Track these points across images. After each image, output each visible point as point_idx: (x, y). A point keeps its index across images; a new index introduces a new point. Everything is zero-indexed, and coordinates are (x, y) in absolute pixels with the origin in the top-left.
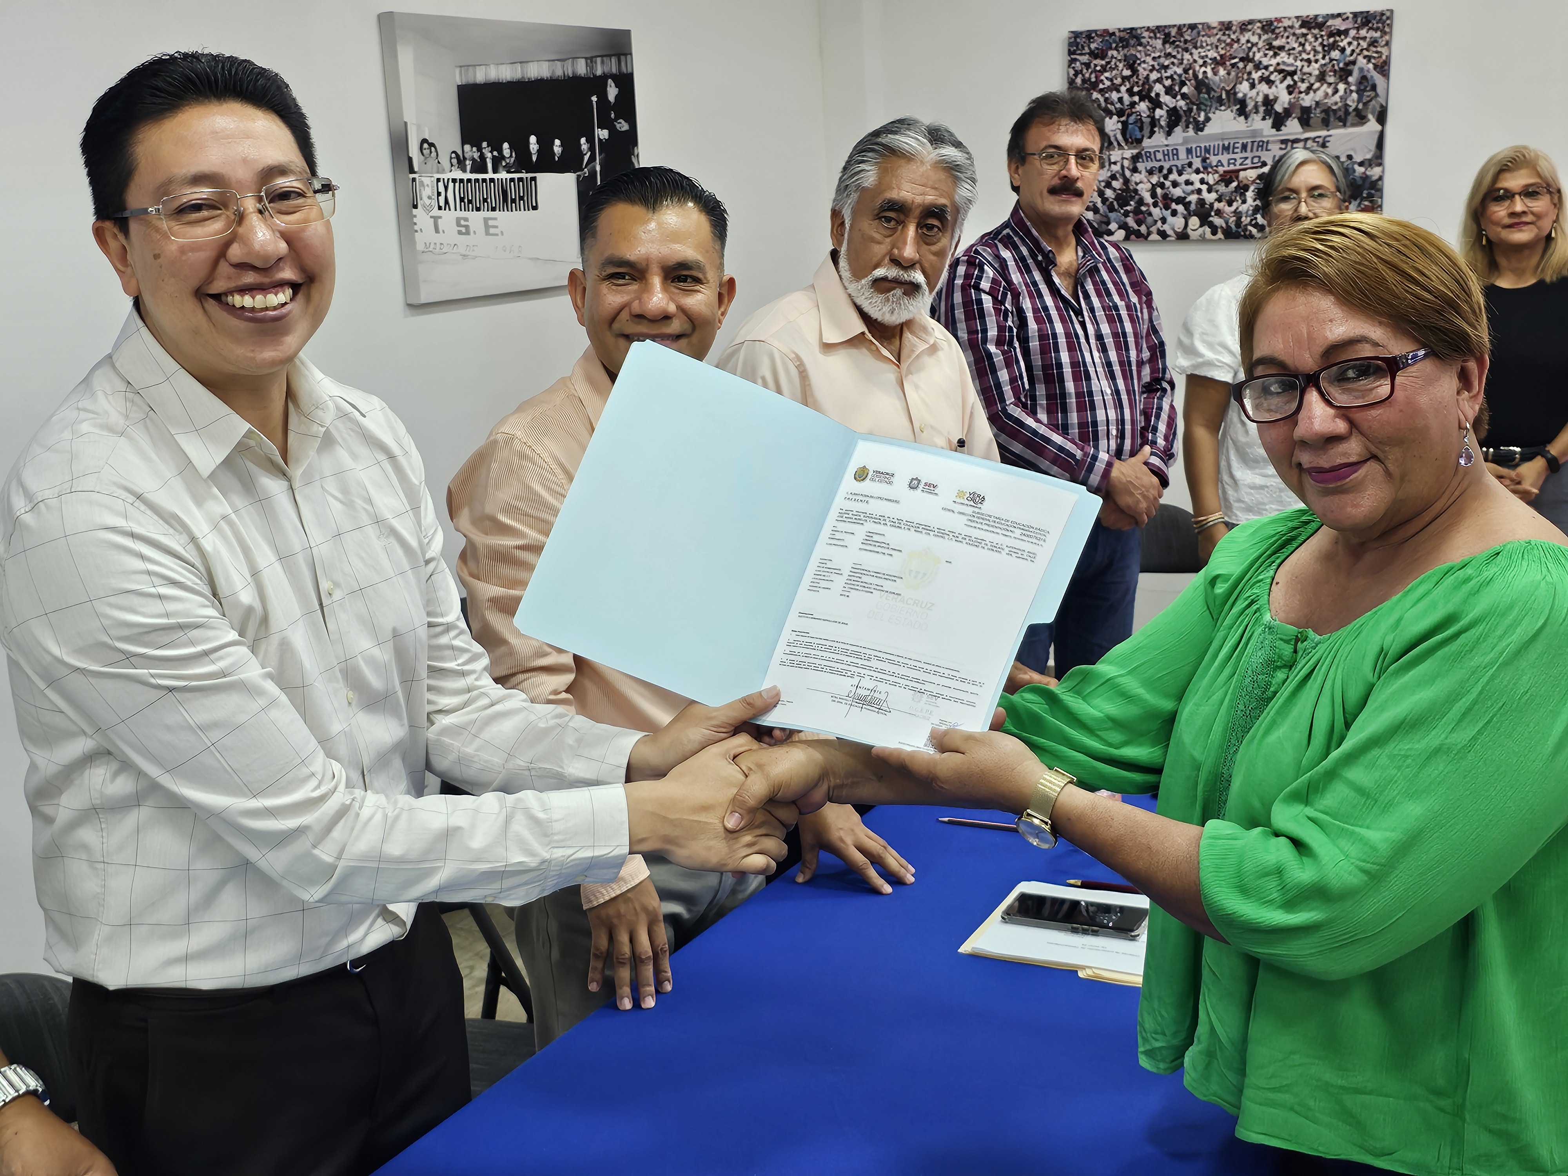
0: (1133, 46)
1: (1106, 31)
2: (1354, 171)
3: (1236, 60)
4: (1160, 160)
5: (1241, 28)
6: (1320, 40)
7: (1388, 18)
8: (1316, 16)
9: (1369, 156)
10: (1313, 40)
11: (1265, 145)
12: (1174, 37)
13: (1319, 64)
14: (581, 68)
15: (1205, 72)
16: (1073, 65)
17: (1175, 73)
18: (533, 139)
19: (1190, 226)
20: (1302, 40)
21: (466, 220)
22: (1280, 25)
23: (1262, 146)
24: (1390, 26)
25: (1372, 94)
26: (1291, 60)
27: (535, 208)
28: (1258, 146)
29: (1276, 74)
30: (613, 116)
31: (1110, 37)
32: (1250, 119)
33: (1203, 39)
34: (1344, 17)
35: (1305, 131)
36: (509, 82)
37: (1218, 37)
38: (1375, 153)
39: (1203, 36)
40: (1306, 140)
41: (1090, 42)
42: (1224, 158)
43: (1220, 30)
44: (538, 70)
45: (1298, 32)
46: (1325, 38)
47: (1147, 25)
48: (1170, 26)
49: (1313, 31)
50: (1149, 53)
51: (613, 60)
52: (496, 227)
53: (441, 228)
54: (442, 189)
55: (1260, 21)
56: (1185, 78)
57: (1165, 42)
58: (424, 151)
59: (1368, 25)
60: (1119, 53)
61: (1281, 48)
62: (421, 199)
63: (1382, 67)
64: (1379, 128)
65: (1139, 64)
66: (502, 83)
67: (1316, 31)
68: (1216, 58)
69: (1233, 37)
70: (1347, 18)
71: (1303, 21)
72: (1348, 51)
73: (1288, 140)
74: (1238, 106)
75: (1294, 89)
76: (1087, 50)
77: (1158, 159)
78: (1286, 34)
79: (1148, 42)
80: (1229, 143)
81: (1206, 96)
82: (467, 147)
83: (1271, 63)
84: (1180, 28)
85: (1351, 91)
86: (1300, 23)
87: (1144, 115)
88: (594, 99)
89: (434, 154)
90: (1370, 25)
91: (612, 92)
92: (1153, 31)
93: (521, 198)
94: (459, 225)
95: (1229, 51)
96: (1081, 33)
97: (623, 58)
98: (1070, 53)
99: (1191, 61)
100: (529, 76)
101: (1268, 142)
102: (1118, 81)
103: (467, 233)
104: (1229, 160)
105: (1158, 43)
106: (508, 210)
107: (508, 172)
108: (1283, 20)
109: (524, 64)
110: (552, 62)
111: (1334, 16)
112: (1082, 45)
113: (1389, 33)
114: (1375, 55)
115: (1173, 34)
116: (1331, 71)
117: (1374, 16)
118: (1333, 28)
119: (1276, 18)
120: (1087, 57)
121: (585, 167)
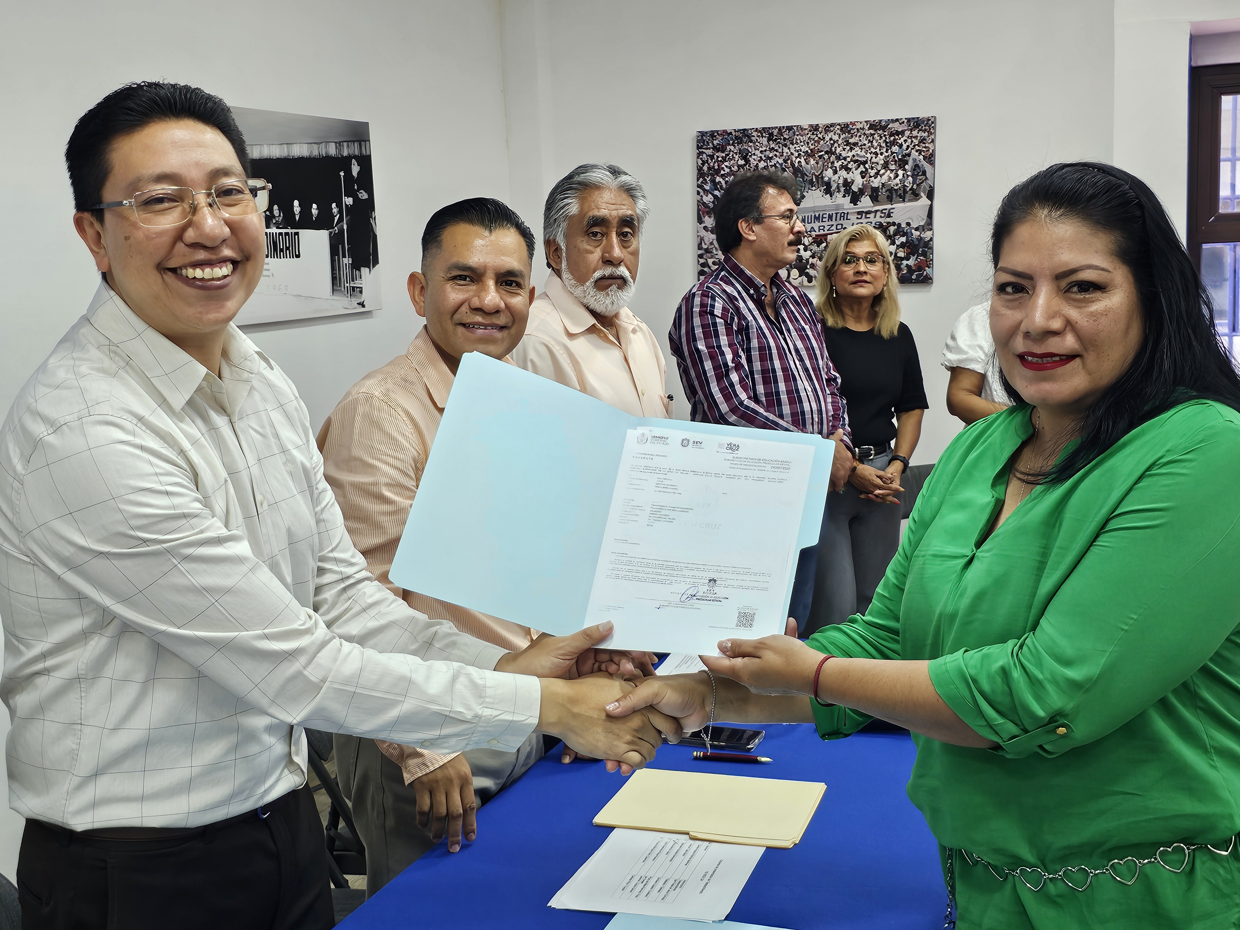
0: (745, 143)
1: (725, 131)
2: (912, 234)
3: (823, 153)
5: (825, 129)
6: (884, 138)
7: (933, 123)
8: (881, 121)
9: (922, 223)
10: (878, 138)
11: (846, 215)
12: (775, 136)
13: (884, 155)
14: (332, 150)
15: (799, 162)
16: (701, 157)
17: (778, 162)
18: (296, 203)
19: (792, 276)
20: (871, 138)
22: (854, 127)
23: (844, 217)
24: (934, 128)
25: (923, 178)
26: (863, 153)
27: (298, 256)
28: (841, 217)
29: (852, 163)
30: (356, 187)
31: (728, 136)
32: (834, 197)
33: (798, 138)
34: (901, 121)
35: (875, 206)
36: (278, 159)
37: (809, 135)
38: (926, 222)
39: (797, 135)
40: (876, 211)
41: (713, 139)
42: (816, 225)
43: (810, 131)
44: (300, 150)
45: (867, 132)
46: (887, 137)
47: (755, 127)
48: (772, 128)
49: (878, 132)
50: (758, 147)
51: (356, 144)
55: (839, 125)
56: (785, 166)
57: (769, 140)
59: (918, 128)
60: (735, 148)
61: (855, 144)
63: (931, 158)
64: (929, 202)
65: (750, 156)
66: (273, 159)
67: (881, 132)
68: (807, 151)
69: (819, 136)
70: (903, 123)
72: (905, 146)
73: (863, 211)
74: (825, 187)
75: (866, 174)
76: (711, 145)
78: (859, 134)
79: (757, 140)
80: (819, 214)
81: (801, 179)
83: (848, 155)
84: (780, 129)
85: (908, 176)
86: (869, 125)
90: (920, 128)
91: (355, 169)
92: (760, 132)
93: (288, 248)
95: (817, 147)
96: (706, 133)
97: (363, 143)
98: (698, 147)
99: (789, 153)
100: (293, 155)
101: (848, 213)
102: (736, 168)
104: (819, 228)
105: (764, 141)
106: (277, 258)
107: (277, 228)
108: (856, 123)
109: (289, 146)
110: (311, 145)
111: (893, 121)
112: (707, 142)
113: (933, 133)
114: (924, 149)
115: (775, 134)
116: (891, 161)
117: (923, 121)
118: (893, 129)
119: (851, 122)
120: (711, 150)
121: (336, 226)
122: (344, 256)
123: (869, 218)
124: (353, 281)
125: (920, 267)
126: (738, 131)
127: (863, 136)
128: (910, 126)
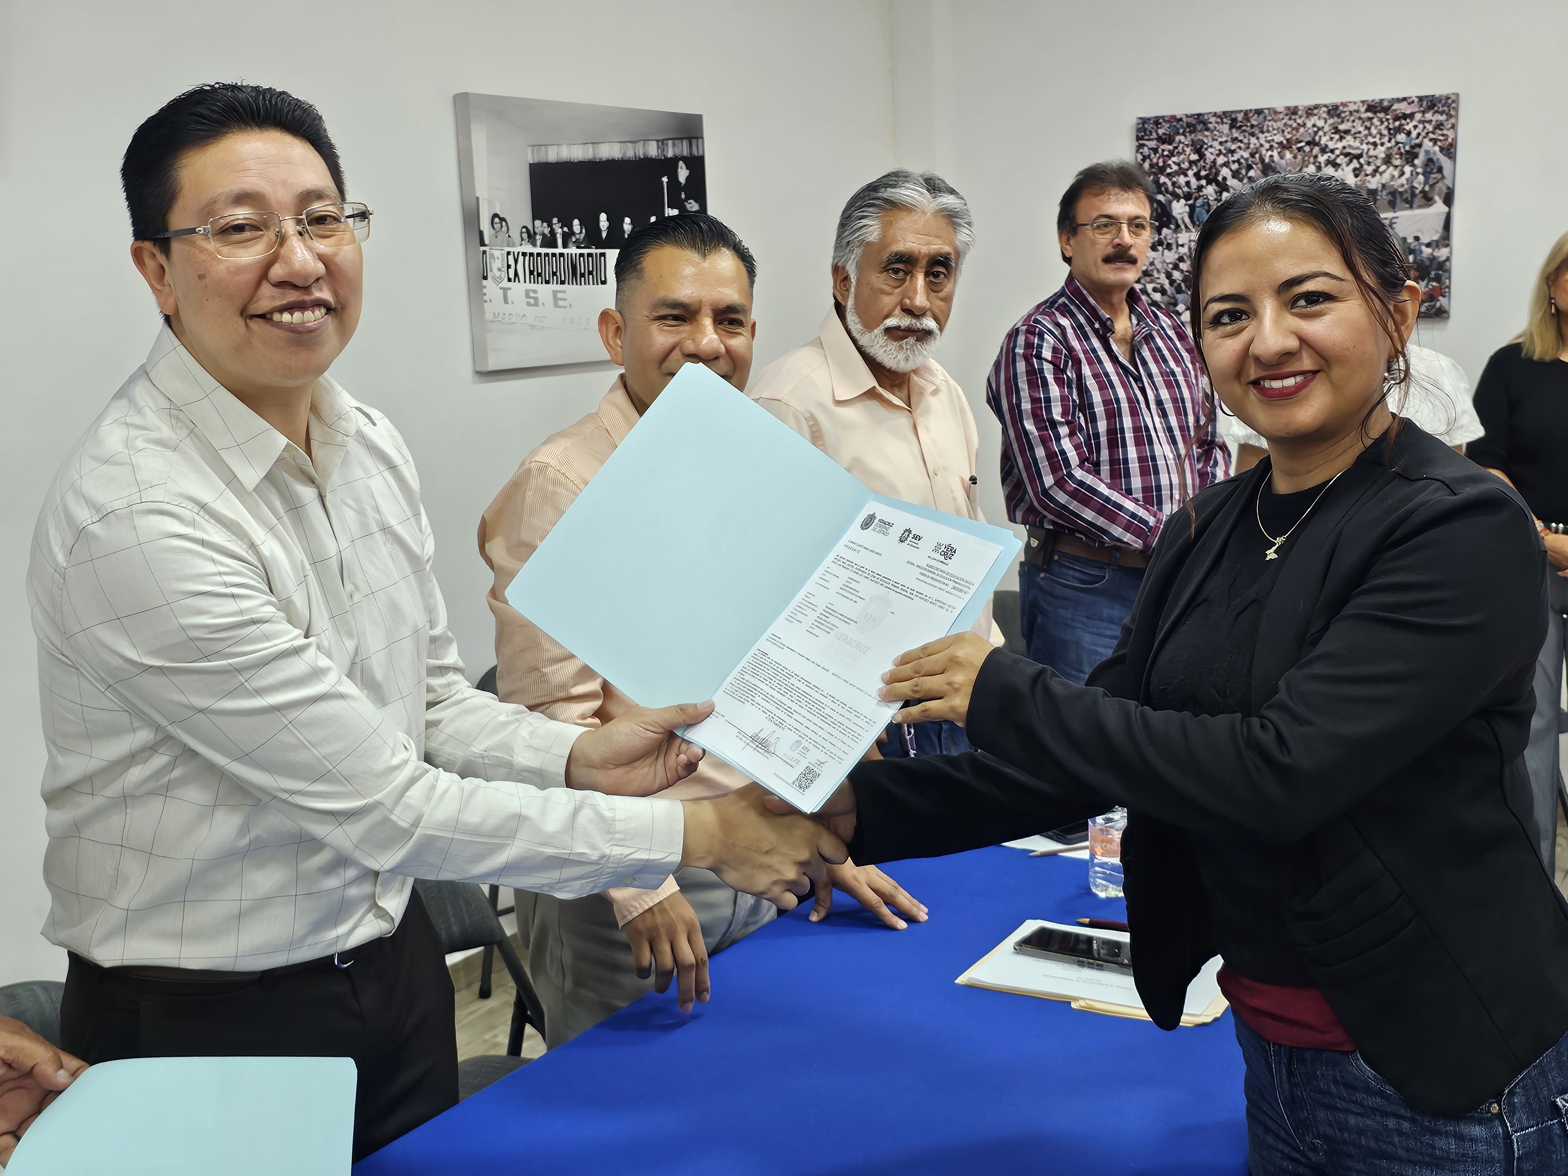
0: (1200, 131)
1: (1173, 117)
2: (1421, 252)
3: (1303, 144)
5: (1307, 113)
6: (1386, 124)
7: (1453, 102)
8: (1382, 101)
9: (1436, 237)
10: (1378, 123)
12: (1241, 122)
13: (1385, 146)
14: (653, 151)
15: (1271, 156)
16: (1141, 150)
17: (1242, 157)
18: (603, 217)
20: (1368, 124)
21: (535, 292)
22: (1346, 109)
24: (1456, 109)
25: (1439, 176)
26: (1357, 144)
27: (604, 282)
29: (1342, 157)
30: (683, 196)
31: (1178, 123)
33: (1270, 124)
34: (1410, 100)
36: (580, 162)
37: (1284, 121)
38: (1442, 234)
39: (1269, 121)
41: (1158, 128)
43: (1287, 115)
44: (609, 151)
45: (1364, 116)
46: (1391, 121)
47: (1213, 110)
48: (1237, 112)
49: (1379, 114)
50: (1216, 137)
52: (565, 299)
53: (510, 300)
54: (512, 262)
55: (1325, 106)
56: (1252, 161)
57: (1232, 127)
58: (496, 226)
59: (1433, 109)
60: (1186, 138)
61: (1347, 132)
62: (491, 271)
63: (1448, 149)
64: (1446, 209)
65: (1206, 149)
66: (573, 163)
67: (1381, 115)
68: (1282, 142)
69: (1299, 121)
70: (1413, 102)
71: (1368, 105)
72: (1414, 134)
75: (1360, 172)
76: (1154, 135)
78: (1352, 118)
79: (1215, 127)
82: (538, 223)
83: (1336, 146)
84: (1246, 113)
85: (1418, 174)
86: (1365, 107)
87: (1211, 198)
88: (665, 179)
89: (504, 229)
90: (1436, 108)
91: (683, 174)
92: (1219, 117)
93: (590, 273)
94: (528, 296)
95: (1295, 135)
96: (1149, 119)
97: (694, 141)
98: (1138, 138)
99: (1258, 145)
100: (600, 156)
102: (1186, 165)
103: (536, 304)
105: (1225, 128)
106: (577, 284)
107: (578, 247)
108: (1348, 104)
109: (595, 145)
110: (623, 144)
111: (1399, 100)
112: (1150, 131)
113: (1456, 115)
114: (1441, 138)
115: (1240, 119)
116: (1397, 154)
117: (1439, 100)
118: (1398, 111)
119: (1342, 103)
120: (1155, 142)
125: (1431, 297)
126: (1190, 117)
127: (1357, 121)
128: (1421, 106)
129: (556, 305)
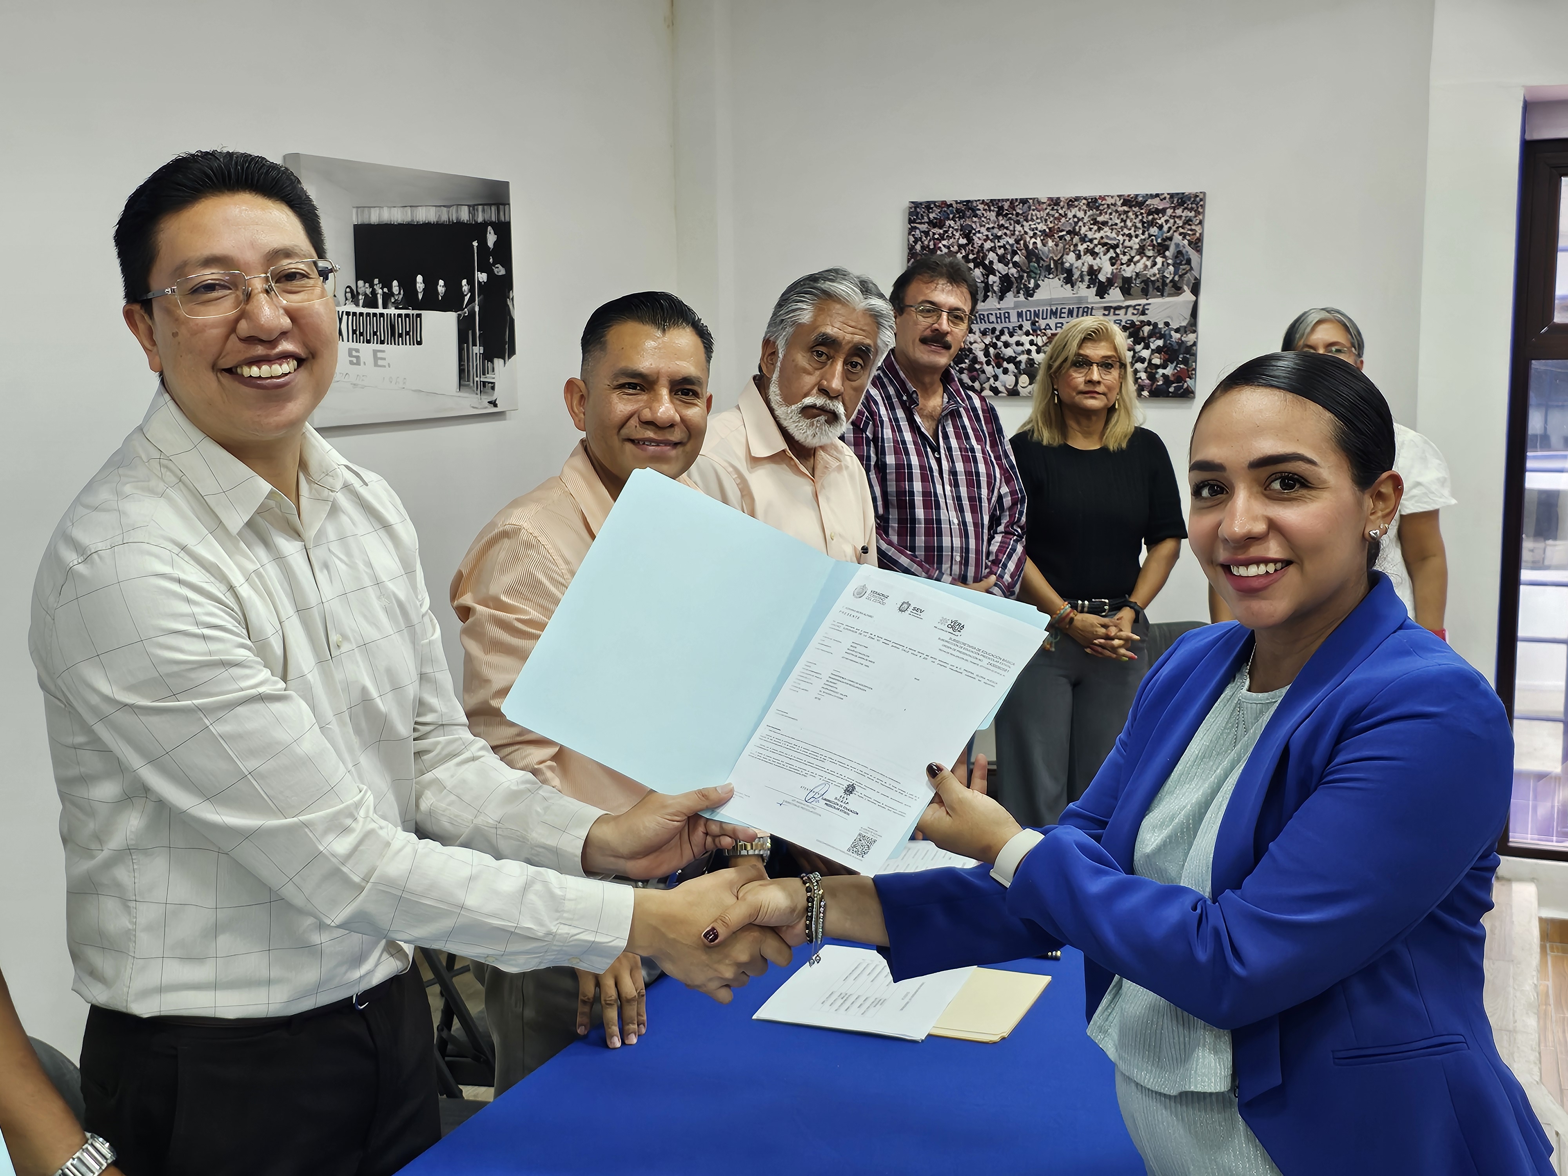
0: (969, 218)
1: (944, 203)
2: (1171, 337)
3: (1064, 233)
4: (993, 322)
5: (1068, 203)
6: (1140, 217)
8: (1137, 195)
9: (1184, 324)
10: (1133, 217)
11: (1090, 310)
12: (1006, 210)
13: (1139, 238)
14: (464, 215)
15: (1035, 243)
16: (913, 233)
17: (1008, 242)
18: (420, 278)
19: (1020, 384)
20: (1124, 217)
21: (357, 351)
22: (1104, 202)
23: (1087, 312)
24: (1203, 207)
25: (1187, 267)
26: (1114, 235)
27: (419, 343)
28: (1084, 312)
29: (1100, 246)
30: (491, 260)
31: (948, 208)
32: (1076, 287)
33: (1034, 213)
34: (1162, 197)
35: (1126, 300)
36: (399, 224)
37: (1048, 211)
38: (1189, 321)
39: (1033, 210)
40: (1127, 307)
41: (930, 213)
42: (1052, 322)
43: (1049, 205)
44: (426, 214)
45: (1120, 209)
46: (1145, 215)
47: (982, 198)
48: (1003, 200)
49: (1134, 209)
50: (984, 224)
52: (384, 359)
55: (1085, 198)
56: (1017, 247)
57: (998, 215)
59: (1183, 206)
60: (955, 223)
61: (1105, 223)
63: (1196, 243)
64: (1194, 298)
65: (974, 234)
66: (393, 225)
67: (1136, 209)
68: (1045, 230)
69: (1060, 211)
70: (1165, 199)
71: (1124, 199)
72: (1165, 228)
73: (1111, 307)
74: (1065, 275)
75: (1117, 261)
76: (926, 219)
77: (991, 321)
78: (1110, 211)
79: (983, 214)
80: (1057, 308)
81: (1036, 265)
82: (361, 283)
83: (1095, 236)
84: (1012, 202)
85: (1168, 264)
86: (1122, 200)
88: (475, 244)
90: (1185, 205)
91: (491, 239)
92: (987, 204)
93: (407, 333)
94: (350, 355)
95: (1057, 225)
96: (921, 204)
97: (501, 207)
98: (910, 221)
99: (1023, 232)
100: (418, 219)
101: (1092, 308)
102: (956, 248)
103: (358, 363)
105: (992, 216)
106: (395, 344)
107: (396, 308)
108: (1106, 198)
109: (413, 208)
111: (1152, 196)
112: (922, 214)
113: (1202, 213)
114: (1189, 232)
115: (1006, 207)
116: (1149, 246)
117: (1189, 197)
118: (1152, 207)
119: (1100, 196)
120: (926, 225)
121: (466, 307)
122: (474, 344)
123: (1119, 315)
124: (484, 374)
125: (1179, 378)
126: (959, 203)
127: (1114, 214)
128: (1173, 203)
129: (376, 365)
